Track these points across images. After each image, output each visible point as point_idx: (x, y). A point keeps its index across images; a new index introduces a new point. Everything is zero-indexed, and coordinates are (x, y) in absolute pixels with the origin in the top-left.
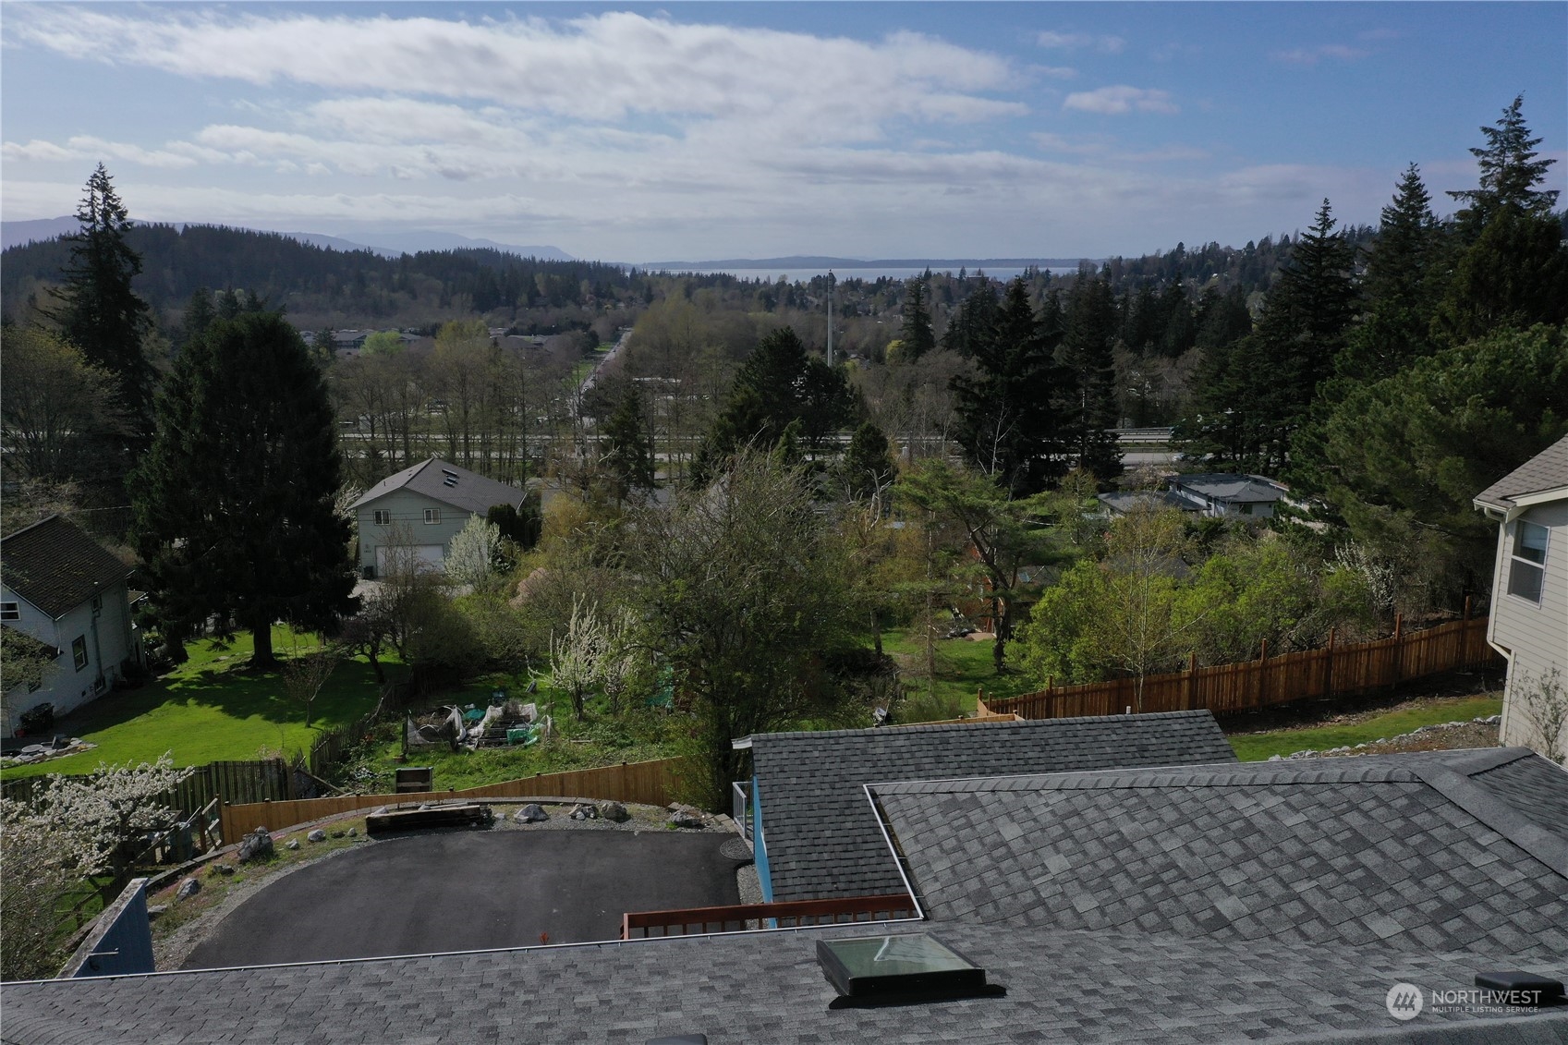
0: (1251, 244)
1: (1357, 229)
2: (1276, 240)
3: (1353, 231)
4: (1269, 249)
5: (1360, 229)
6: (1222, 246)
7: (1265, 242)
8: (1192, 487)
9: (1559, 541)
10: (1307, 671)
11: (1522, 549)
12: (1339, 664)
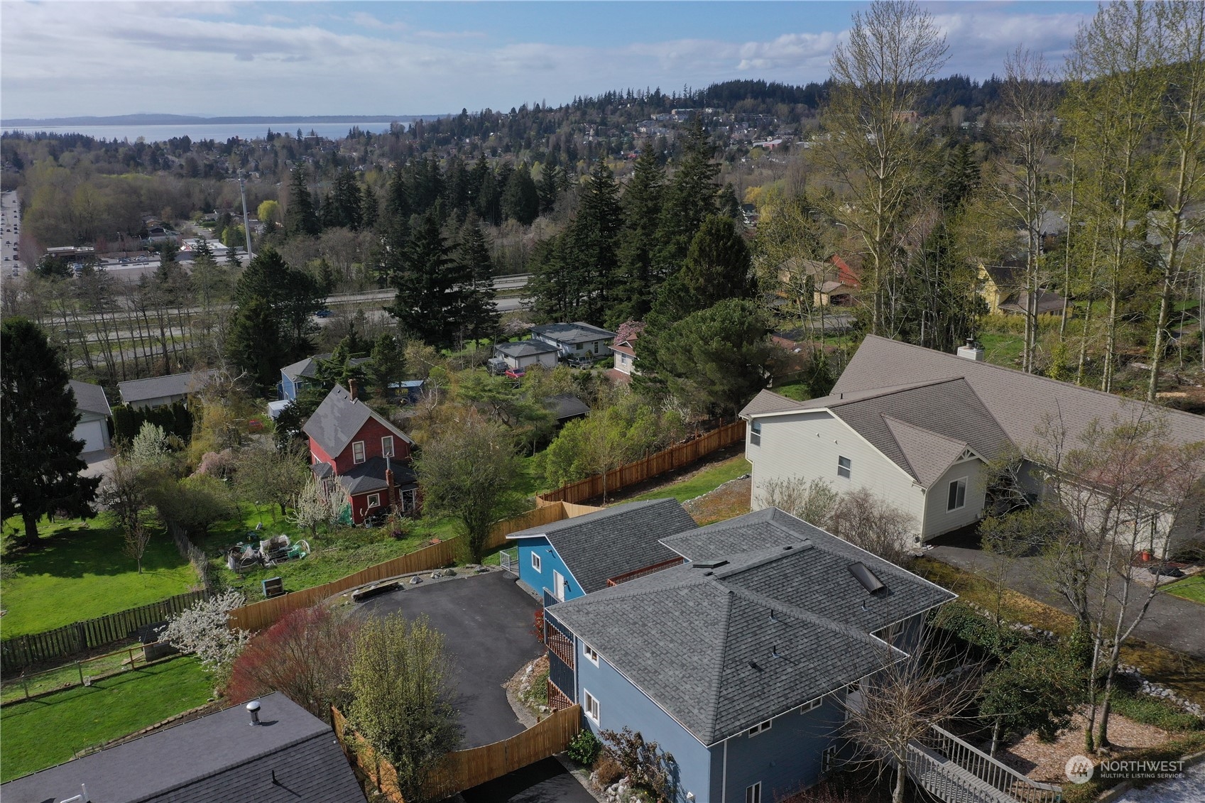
0: (513, 110)
1: (583, 99)
2: (531, 107)
3: (580, 100)
4: (527, 114)
5: (585, 100)
6: (494, 112)
7: (523, 108)
8: (547, 335)
9: (765, 428)
10: (664, 459)
11: (753, 430)
12: (676, 455)
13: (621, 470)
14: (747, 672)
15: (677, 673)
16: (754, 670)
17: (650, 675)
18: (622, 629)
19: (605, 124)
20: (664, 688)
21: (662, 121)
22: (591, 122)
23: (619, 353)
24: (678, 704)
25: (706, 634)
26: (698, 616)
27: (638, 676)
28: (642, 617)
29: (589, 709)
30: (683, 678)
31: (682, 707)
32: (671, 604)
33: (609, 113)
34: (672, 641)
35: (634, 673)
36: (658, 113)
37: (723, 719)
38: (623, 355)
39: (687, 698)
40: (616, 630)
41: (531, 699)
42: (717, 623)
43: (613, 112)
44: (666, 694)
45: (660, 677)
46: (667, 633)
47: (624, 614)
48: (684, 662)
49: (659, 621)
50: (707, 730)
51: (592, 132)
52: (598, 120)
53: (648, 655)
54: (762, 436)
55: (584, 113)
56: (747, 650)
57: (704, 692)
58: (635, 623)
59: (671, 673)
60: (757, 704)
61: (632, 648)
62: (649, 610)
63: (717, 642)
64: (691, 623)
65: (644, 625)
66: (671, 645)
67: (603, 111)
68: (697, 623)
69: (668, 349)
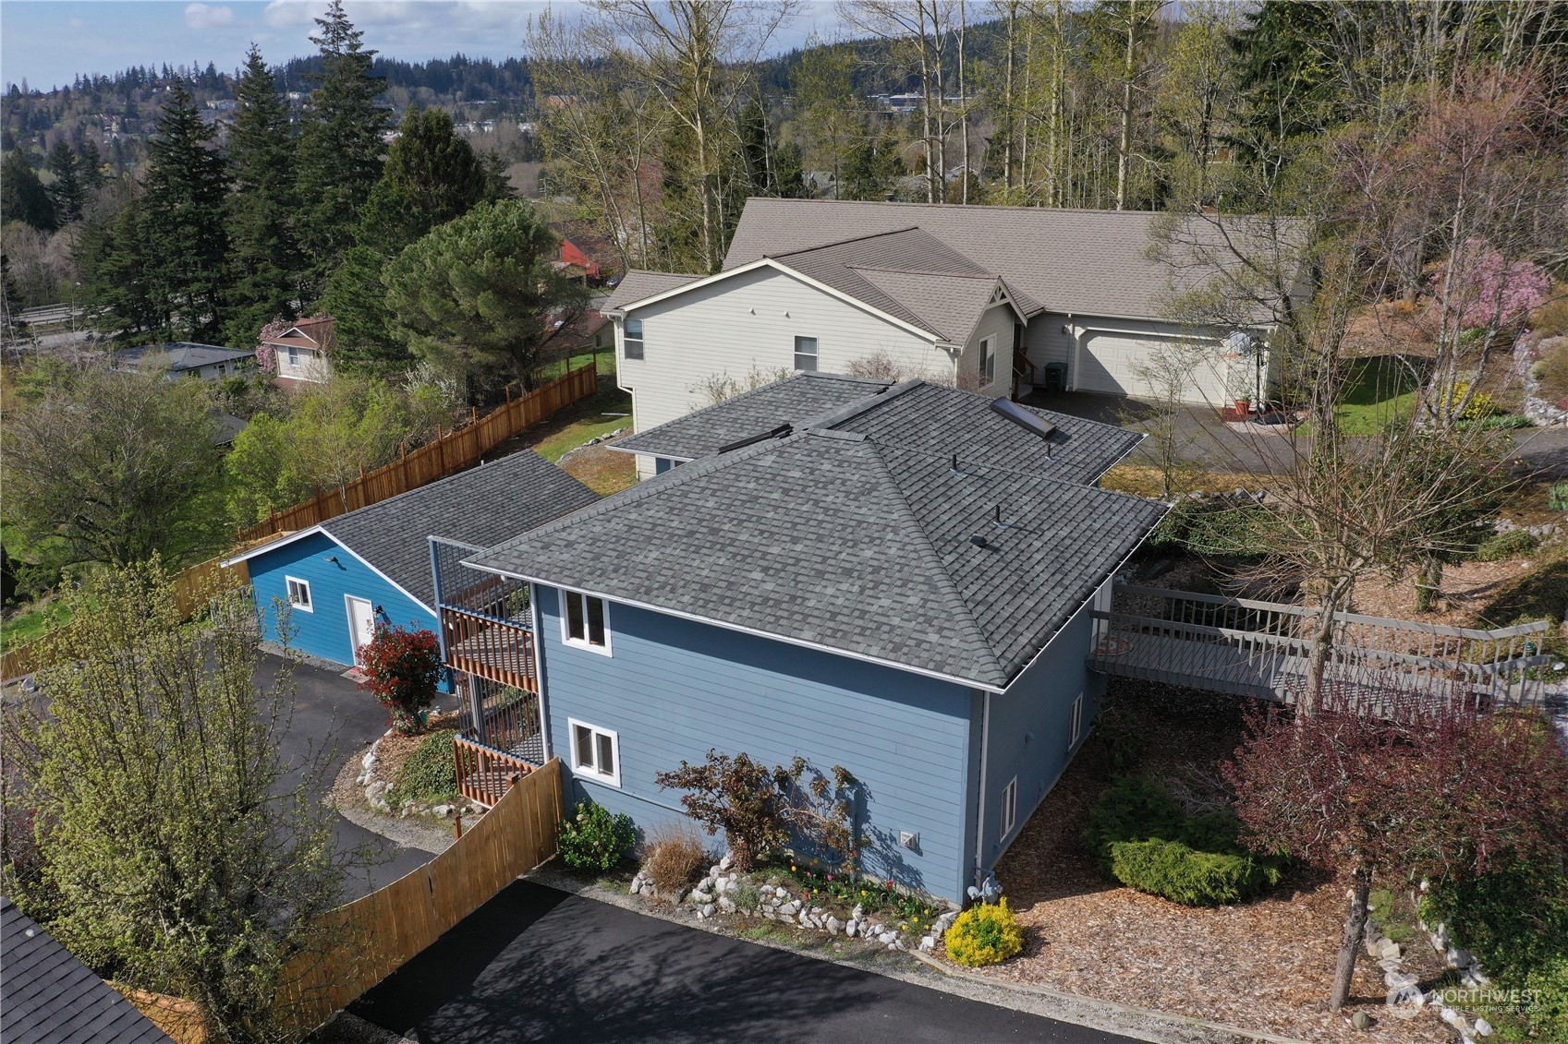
9: (650, 325)
10: (430, 459)
11: (628, 334)
12: (448, 450)
13: (364, 482)
14: (977, 556)
15: (844, 587)
16: (986, 553)
17: (784, 606)
18: (668, 551)
19: (135, 115)
20: (832, 619)
21: (225, 110)
22: (111, 112)
23: (283, 349)
24: (885, 636)
25: (863, 511)
26: (824, 488)
27: (758, 616)
28: (701, 520)
29: (585, 759)
30: (861, 593)
31: (897, 639)
32: (752, 485)
33: (138, 99)
34: (795, 541)
35: (745, 613)
36: (218, 99)
37: (997, 637)
38: (292, 351)
39: (896, 621)
40: (655, 554)
41: (407, 802)
42: (874, 488)
43: (146, 97)
44: (843, 627)
45: (811, 603)
46: (773, 529)
47: (655, 525)
48: (848, 565)
49: (744, 517)
50: (982, 660)
51: (114, 127)
52: (123, 109)
53: (757, 575)
54: (647, 341)
55: (97, 100)
56: (954, 522)
57: (926, 601)
58: (691, 534)
59: (830, 591)
60: (1030, 604)
61: (712, 575)
62: (710, 504)
63: (895, 516)
64: (816, 503)
65: (714, 531)
66: (799, 547)
67: (128, 96)
68: (830, 499)
69: (405, 286)
